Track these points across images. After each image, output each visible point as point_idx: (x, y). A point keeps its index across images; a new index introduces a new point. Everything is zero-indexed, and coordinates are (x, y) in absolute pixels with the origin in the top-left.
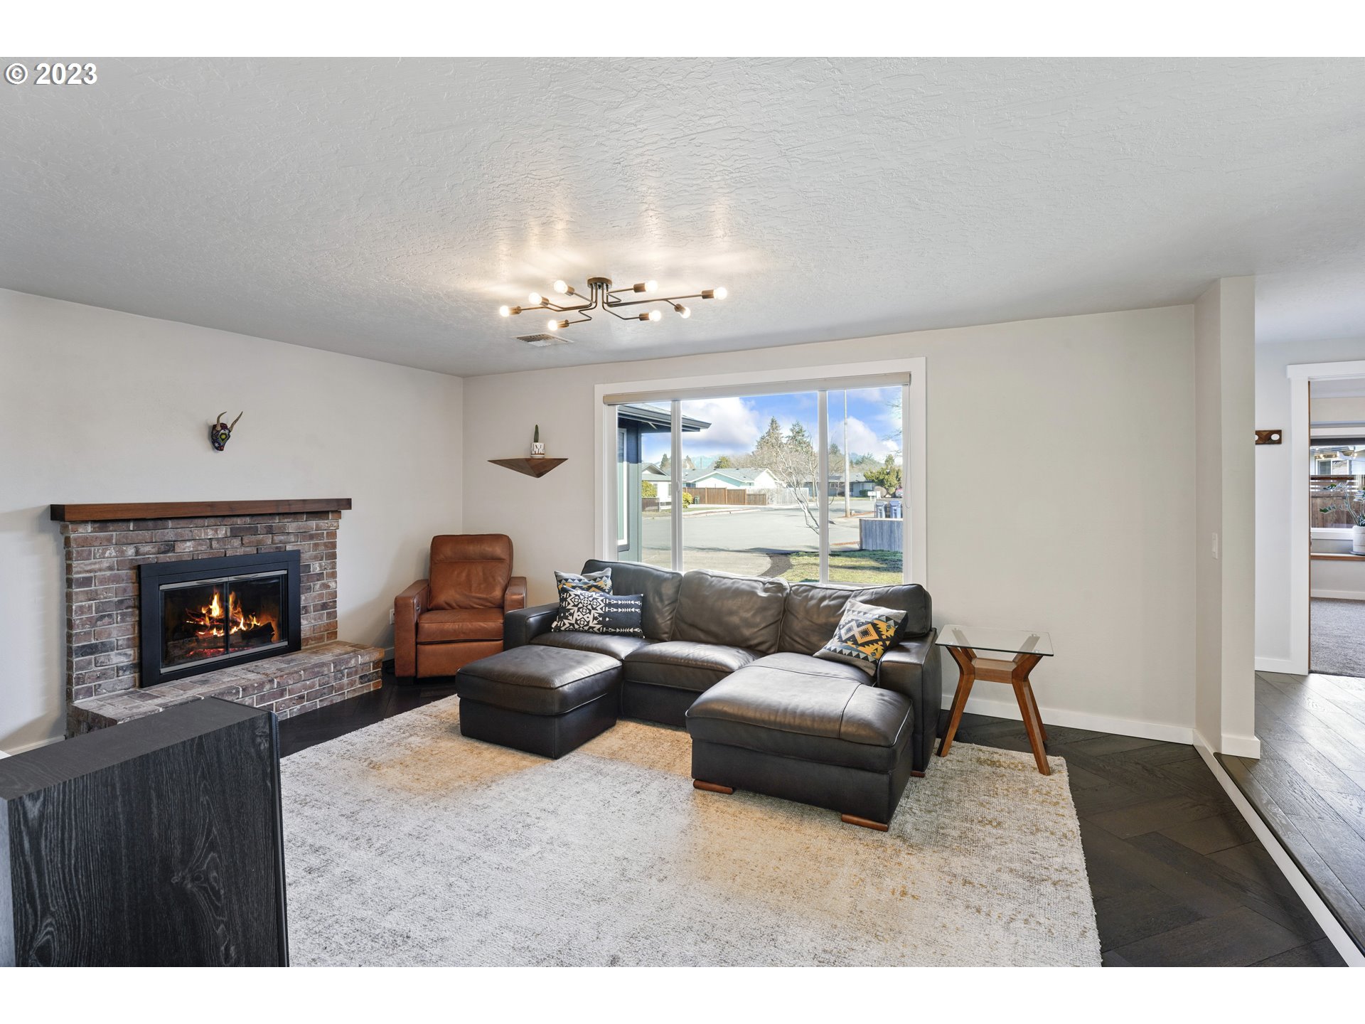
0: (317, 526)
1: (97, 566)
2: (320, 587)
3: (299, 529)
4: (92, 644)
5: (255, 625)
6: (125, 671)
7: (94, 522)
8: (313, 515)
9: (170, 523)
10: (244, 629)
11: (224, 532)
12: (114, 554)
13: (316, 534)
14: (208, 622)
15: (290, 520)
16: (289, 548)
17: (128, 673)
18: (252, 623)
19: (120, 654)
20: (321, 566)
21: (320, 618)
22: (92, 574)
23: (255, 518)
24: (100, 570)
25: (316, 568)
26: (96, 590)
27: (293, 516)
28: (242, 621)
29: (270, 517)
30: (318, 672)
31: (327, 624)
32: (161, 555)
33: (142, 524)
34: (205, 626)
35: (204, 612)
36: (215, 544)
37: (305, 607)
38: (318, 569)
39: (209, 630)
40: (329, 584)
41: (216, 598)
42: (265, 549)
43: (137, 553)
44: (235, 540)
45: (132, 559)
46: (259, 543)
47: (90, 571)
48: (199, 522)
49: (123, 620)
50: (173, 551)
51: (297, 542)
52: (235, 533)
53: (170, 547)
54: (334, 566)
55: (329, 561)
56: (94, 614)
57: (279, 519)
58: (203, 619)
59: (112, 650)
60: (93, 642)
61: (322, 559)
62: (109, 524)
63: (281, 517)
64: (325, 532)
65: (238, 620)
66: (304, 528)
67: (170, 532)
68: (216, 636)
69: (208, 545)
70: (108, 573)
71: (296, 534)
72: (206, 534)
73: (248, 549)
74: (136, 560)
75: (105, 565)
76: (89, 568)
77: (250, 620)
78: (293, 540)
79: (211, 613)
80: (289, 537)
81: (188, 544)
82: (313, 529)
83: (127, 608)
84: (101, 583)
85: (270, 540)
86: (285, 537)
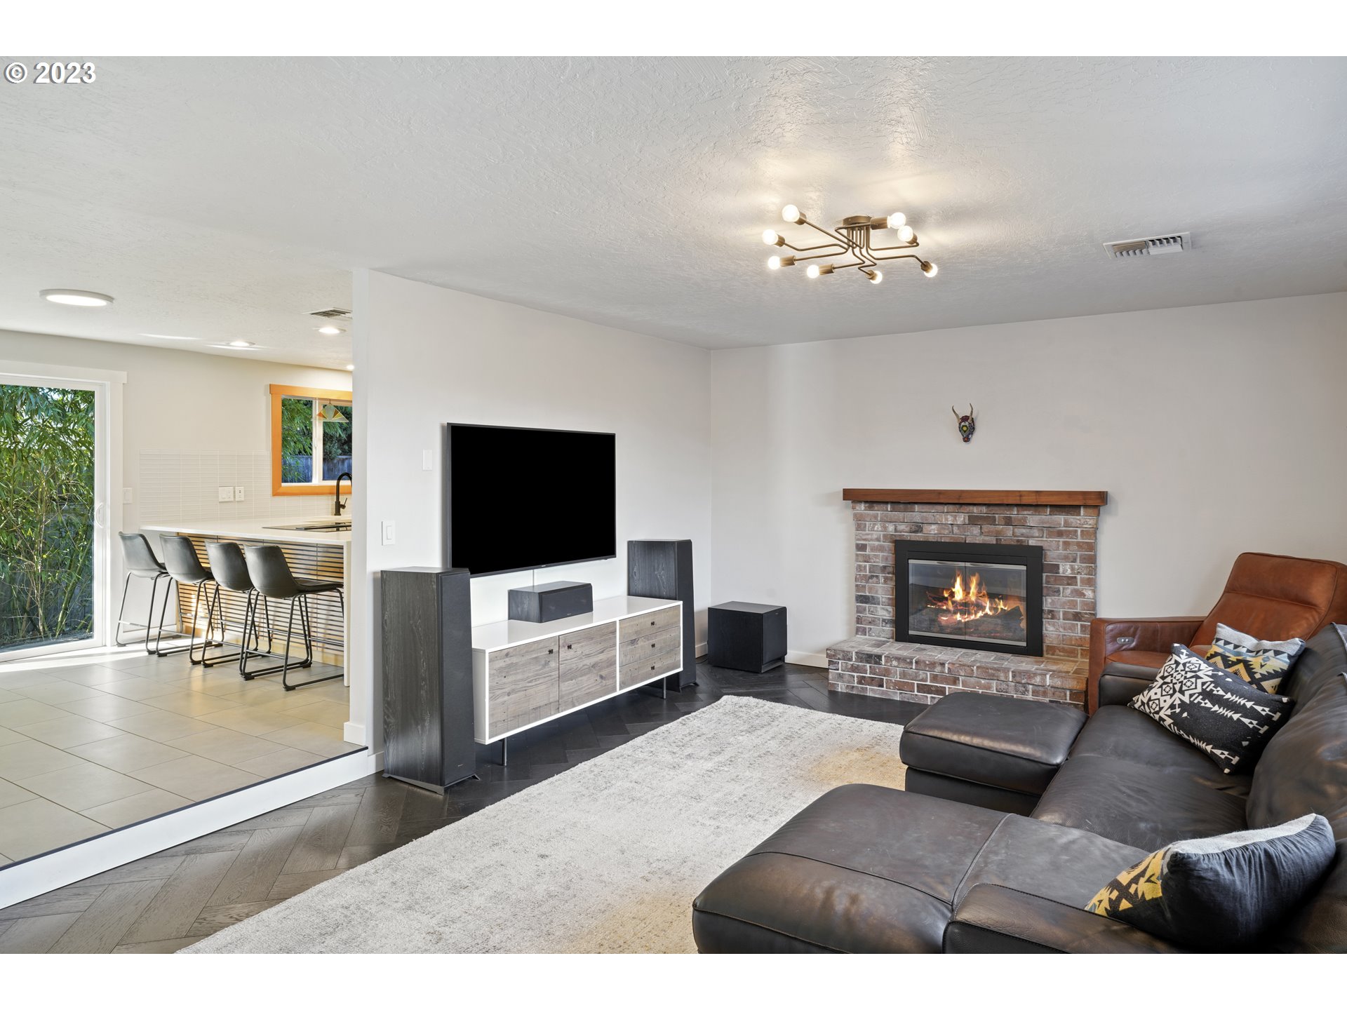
0: (1066, 521)
1: (869, 537)
2: (1072, 592)
3: (1043, 523)
4: (866, 596)
5: (1002, 609)
6: (886, 623)
7: (866, 502)
8: (1058, 509)
9: (916, 507)
10: (990, 613)
11: (962, 519)
12: (880, 529)
13: (1066, 531)
14: (951, 607)
15: (1030, 513)
16: (1032, 542)
17: (888, 625)
18: (999, 607)
19: (883, 609)
20: (1072, 569)
21: (1070, 629)
22: (867, 542)
23: (991, 508)
24: (872, 540)
25: (1066, 569)
26: (869, 555)
27: (1033, 508)
28: (988, 605)
29: (1007, 508)
30: (993, 675)
31: (1081, 638)
32: (913, 534)
33: (897, 506)
34: (948, 611)
35: (946, 595)
36: (955, 529)
37: (1051, 612)
38: (1069, 571)
39: (952, 616)
40: (1084, 592)
41: (958, 580)
42: (1005, 540)
43: (896, 530)
44: (974, 528)
45: (892, 535)
46: (998, 533)
47: (865, 540)
48: (939, 508)
49: (885, 582)
50: (921, 531)
51: (1042, 537)
52: (973, 520)
53: (918, 528)
54: (1093, 571)
55: (1083, 565)
56: (868, 573)
57: (1018, 511)
58: (945, 603)
59: (879, 604)
60: (867, 594)
61: (1074, 561)
62: (875, 505)
63: (1020, 508)
64: (1079, 530)
65: (984, 604)
66: (1048, 522)
67: (917, 514)
68: (960, 621)
69: (951, 530)
70: (877, 543)
71: (1041, 529)
72: (947, 519)
73: (987, 538)
74: (895, 536)
75: (875, 537)
76: (864, 537)
77: (996, 603)
78: (1037, 535)
79: (954, 597)
80: (1032, 531)
81: (933, 527)
82: (1060, 524)
83: (888, 574)
84: (872, 550)
85: (1011, 532)
86: (1028, 530)
